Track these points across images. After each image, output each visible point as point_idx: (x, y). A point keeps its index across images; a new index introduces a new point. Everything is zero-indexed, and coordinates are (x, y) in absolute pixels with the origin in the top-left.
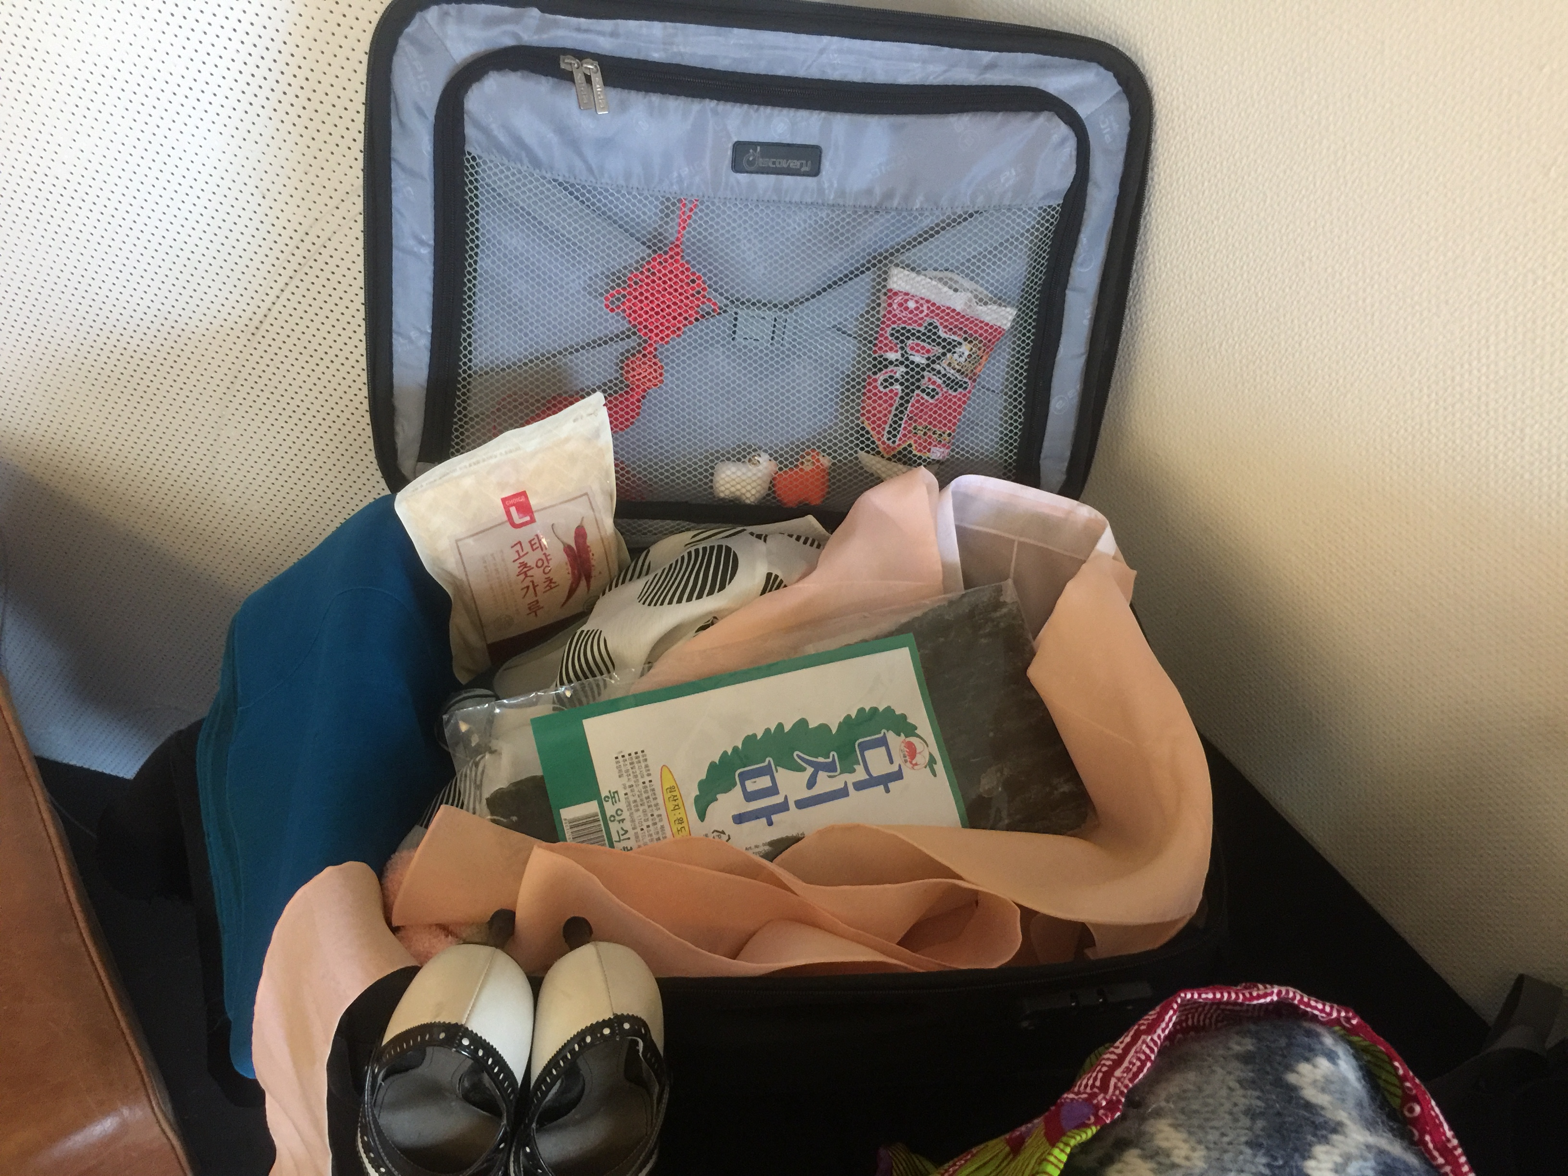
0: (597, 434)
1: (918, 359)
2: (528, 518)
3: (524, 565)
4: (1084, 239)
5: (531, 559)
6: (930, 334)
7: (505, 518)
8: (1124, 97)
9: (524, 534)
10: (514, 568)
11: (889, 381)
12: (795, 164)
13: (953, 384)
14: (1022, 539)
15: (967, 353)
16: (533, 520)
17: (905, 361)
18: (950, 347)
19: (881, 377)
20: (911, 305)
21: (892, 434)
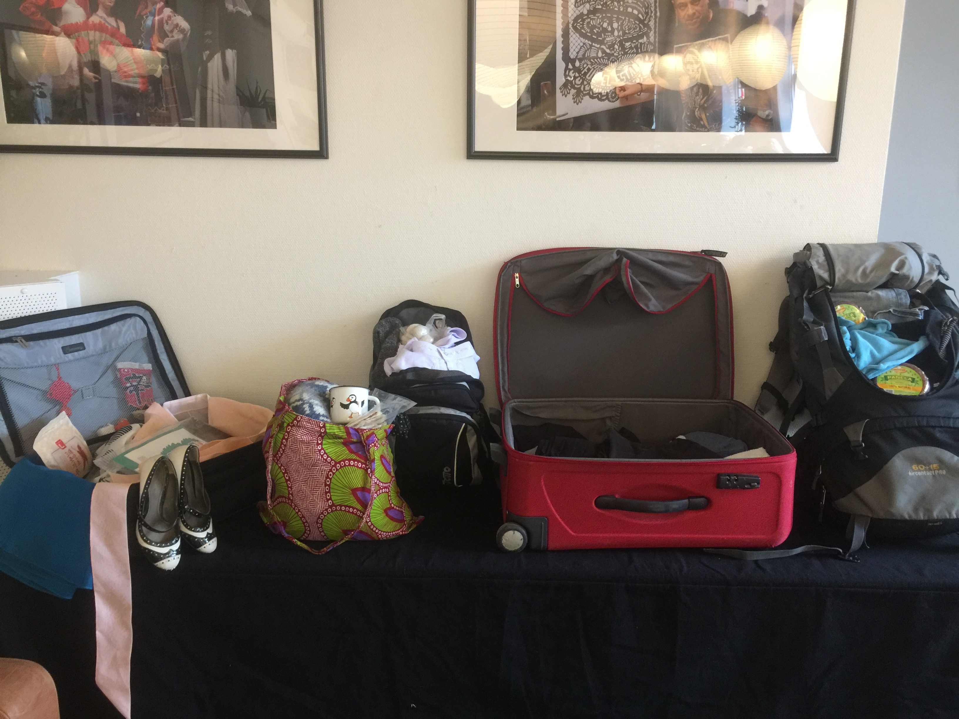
0: (68, 423)
1: (134, 384)
2: (64, 447)
3: (70, 458)
4: (156, 343)
5: (71, 456)
6: (135, 377)
7: (59, 448)
8: (146, 311)
9: (66, 450)
10: (69, 459)
11: (131, 392)
12: (78, 348)
13: (146, 386)
14: (189, 410)
15: (145, 379)
16: (65, 447)
17: (132, 386)
18: (141, 378)
19: (128, 391)
20: (126, 370)
21: (140, 403)
